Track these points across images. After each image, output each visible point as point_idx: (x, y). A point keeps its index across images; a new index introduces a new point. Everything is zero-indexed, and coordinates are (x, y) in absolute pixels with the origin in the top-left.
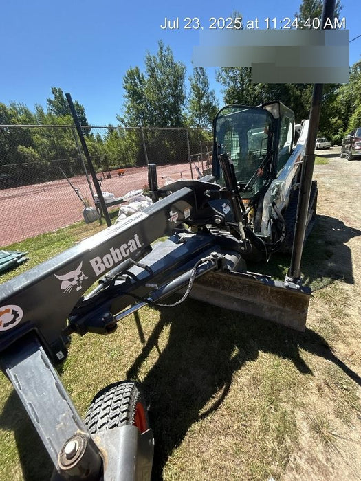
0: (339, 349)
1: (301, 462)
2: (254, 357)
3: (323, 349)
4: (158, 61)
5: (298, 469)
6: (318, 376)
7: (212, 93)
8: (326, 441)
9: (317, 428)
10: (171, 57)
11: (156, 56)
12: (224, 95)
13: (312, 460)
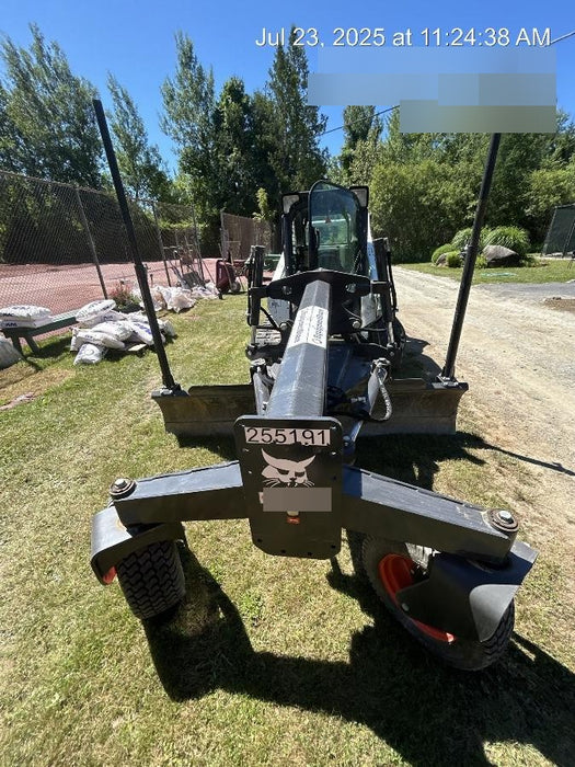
0: (488, 439)
1: (529, 524)
2: (436, 469)
3: (479, 442)
4: (35, 61)
5: (531, 529)
6: (492, 464)
7: (154, 150)
8: (530, 502)
9: (520, 498)
10: (65, 65)
11: (27, 50)
12: (179, 158)
13: (534, 519)
